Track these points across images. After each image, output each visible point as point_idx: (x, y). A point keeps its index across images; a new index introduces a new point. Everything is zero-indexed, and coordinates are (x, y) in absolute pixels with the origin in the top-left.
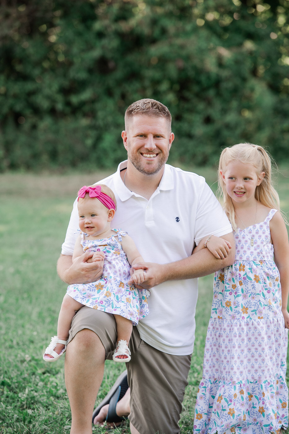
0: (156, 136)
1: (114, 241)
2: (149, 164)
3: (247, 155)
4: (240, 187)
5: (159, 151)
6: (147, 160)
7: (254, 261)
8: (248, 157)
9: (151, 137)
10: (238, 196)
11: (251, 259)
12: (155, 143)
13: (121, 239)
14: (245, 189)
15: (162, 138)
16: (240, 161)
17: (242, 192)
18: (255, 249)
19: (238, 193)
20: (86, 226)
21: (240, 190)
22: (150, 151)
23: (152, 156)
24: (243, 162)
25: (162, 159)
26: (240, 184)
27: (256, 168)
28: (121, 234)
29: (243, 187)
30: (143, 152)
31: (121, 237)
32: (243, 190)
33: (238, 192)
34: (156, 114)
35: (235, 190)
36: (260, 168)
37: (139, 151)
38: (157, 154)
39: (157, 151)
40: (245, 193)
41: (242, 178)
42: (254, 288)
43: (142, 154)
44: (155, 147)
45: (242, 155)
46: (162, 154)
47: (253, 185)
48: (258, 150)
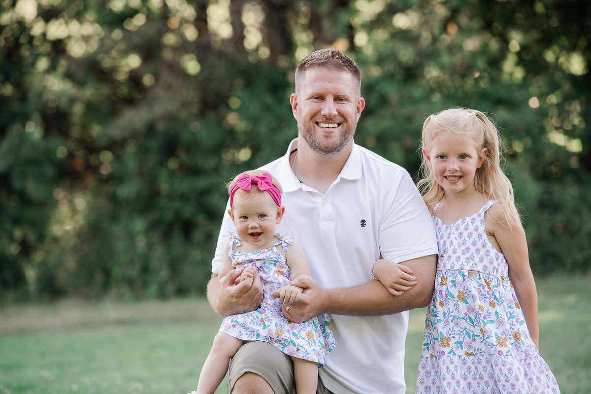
0: (338, 99)
1: (275, 252)
2: (326, 137)
3: (462, 124)
4: (453, 170)
5: (342, 119)
6: (325, 132)
7: (461, 270)
8: (463, 126)
9: (330, 99)
10: (452, 183)
11: (457, 267)
12: (337, 107)
13: (286, 248)
14: (461, 170)
15: (346, 102)
16: (452, 131)
17: (457, 176)
18: (464, 254)
19: (451, 178)
20: (250, 231)
21: (453, 173)
22: (329, 119)
23: (330, 125)
24: (456, 132)
25: (346, 131)
26: (454, 164)
27: (476, 141)
28: (286, 241)
29: (458, 169)
30: (318, 120)
31: (285, 244)
32: (459, 174)
33: (451, 176)
34: (339, 67)
35: (447, 174)
36: (481, 142)
37: (314, 119)
38: (339, 124)
39: (339, 120)
40: (461, 177)
41: (456, 157)
42: (457, 309)
43: (317, 123)
44: (335, 113)
45: (455, 123)
46: (345, 125)
47: (472, 165)
48: (477, 115)
